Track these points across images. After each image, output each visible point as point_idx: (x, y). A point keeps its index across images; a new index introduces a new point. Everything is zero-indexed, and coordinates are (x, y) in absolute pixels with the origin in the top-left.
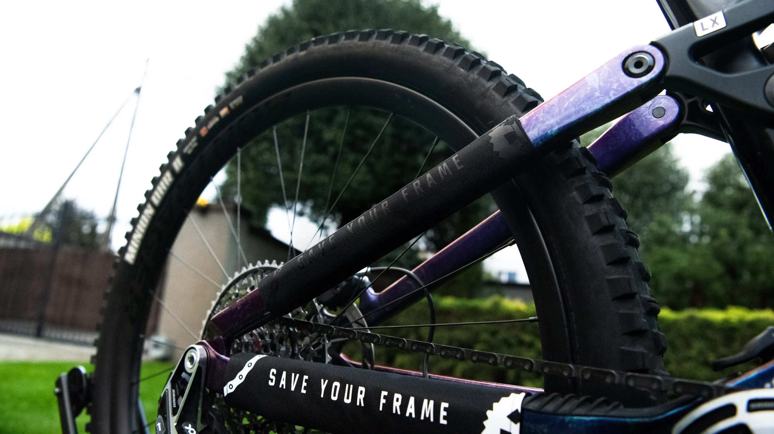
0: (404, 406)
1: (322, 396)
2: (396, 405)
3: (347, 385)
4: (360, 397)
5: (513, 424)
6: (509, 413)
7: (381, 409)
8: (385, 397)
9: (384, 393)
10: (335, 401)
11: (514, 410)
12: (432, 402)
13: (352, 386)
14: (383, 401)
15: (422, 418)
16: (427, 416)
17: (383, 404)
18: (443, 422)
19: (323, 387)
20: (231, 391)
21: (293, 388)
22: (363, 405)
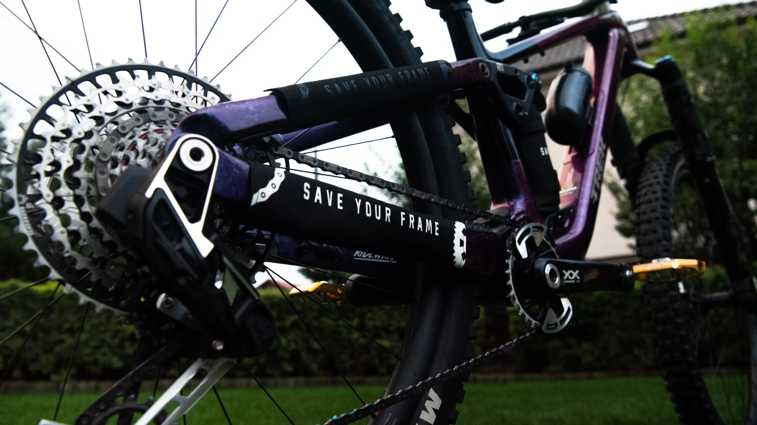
0: (416, 223)
1: (358, 212)
2: (412, 222)
3: (376, 206)
4: (388, 215)
5: (464, 236)
6: (462, 230)
7: (402, 225)
8: (404, 216)
9: (403, 214)
10: (370, 217)
11: (463, 228)
12: (430, 221)
13: (380, 207)
14: (403, 219)
15: (426, 231)
16: (429, 230)
17: (403, 221)
18: (437, 234)
19: (358, 205)
20: (261, 200)
21: (330, 204)
22: (389, 221)
